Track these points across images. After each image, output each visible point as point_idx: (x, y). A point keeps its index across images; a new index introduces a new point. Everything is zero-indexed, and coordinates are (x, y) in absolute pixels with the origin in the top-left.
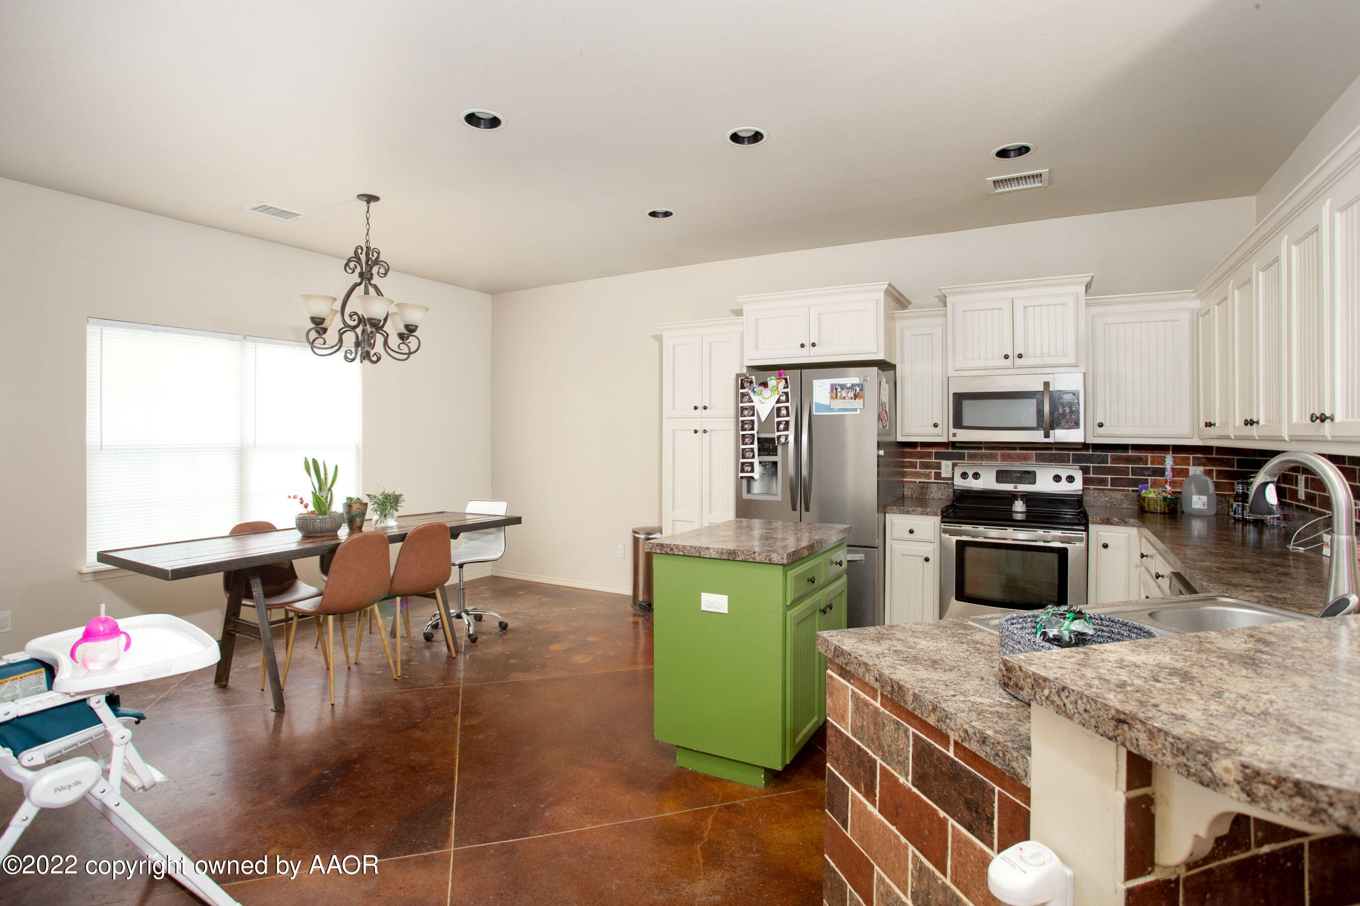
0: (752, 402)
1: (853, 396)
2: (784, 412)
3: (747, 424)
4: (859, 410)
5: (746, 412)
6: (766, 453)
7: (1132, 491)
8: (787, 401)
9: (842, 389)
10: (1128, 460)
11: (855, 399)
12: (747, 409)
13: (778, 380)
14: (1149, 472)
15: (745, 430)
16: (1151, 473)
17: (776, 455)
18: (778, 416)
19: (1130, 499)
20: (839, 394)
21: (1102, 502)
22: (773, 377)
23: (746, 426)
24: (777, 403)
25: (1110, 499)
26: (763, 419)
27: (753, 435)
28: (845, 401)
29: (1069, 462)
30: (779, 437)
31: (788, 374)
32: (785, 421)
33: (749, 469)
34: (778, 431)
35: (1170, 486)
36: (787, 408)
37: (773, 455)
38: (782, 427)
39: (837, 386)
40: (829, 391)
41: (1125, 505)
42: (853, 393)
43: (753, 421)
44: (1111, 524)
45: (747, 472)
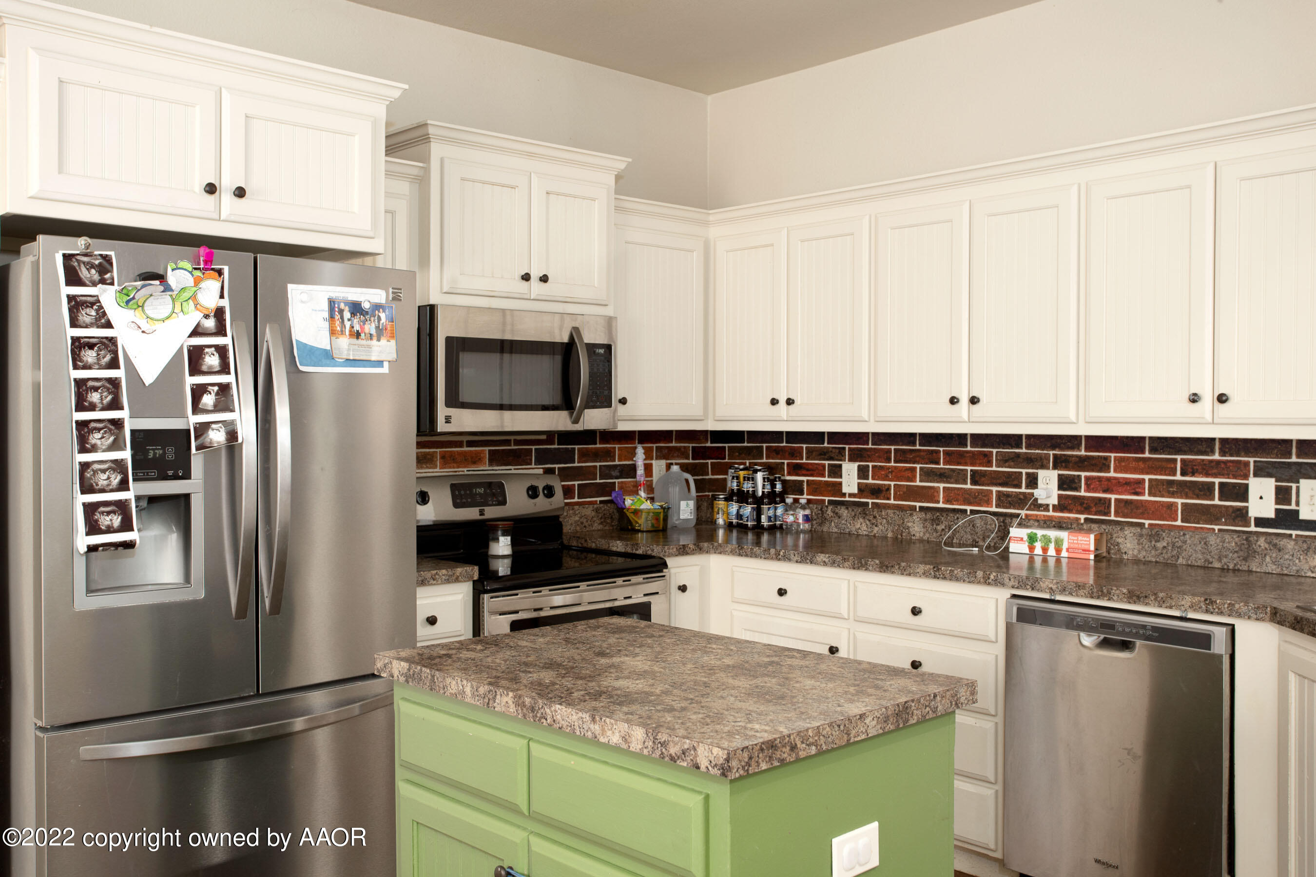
0: (109, 325)
1: (373, 332)
2: (212, 360)
3: (96, 389)
4: (386, 364)
5: (89, 356)
6: (153, 473)
7: (601, 502)
8: (221, 331)
9: (353, 314)
10: (596, 455)
11: (379, 340)
12: (91, 346)
13: (197, 273)
14: (615, 473)
15: (92, 408)
16: (618, 474)
17: (187, 476)
18: (195, 370)
19: (600, 517)
20: (348, 324)
21: (572, 524)
22: (182, 264)
23: (95, 397)
24: (190, 336)
25: (581, 518)
26: (149, 375)
27: (117, 424)
28: (360, 342)
29: (531, 464)
30: (202, 429)
31: (225, 262)
32: (220, 385)
33: (117, 521)
34: (196, 409)
35: (644, 492)
36: (222, 351)
37: (176, 477)
38: (208, 400)
39: (342, 306)
40: (326, 315)
41: (596, 526)
42: (373, 325)
43: (114, 383)
44: (687, 554)
45: (110, 530)
